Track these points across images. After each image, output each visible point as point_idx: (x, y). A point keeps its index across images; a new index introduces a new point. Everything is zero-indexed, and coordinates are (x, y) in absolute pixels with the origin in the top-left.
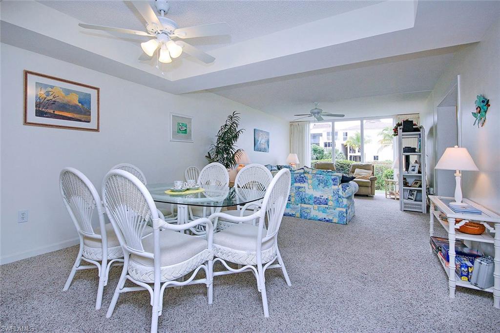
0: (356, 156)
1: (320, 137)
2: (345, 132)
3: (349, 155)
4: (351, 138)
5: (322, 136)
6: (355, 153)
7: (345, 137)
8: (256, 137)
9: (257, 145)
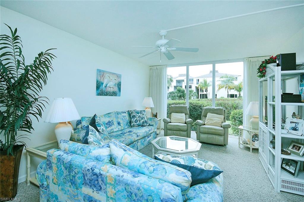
0: (203, 94)
1: (183, 82)
2: (198, 79)
3: (200, 93)
4: (201, 83)
5: (184, 81)
6: (203, 92)
7: (198, 82)
8: (99, 78)
9: (101, 88)
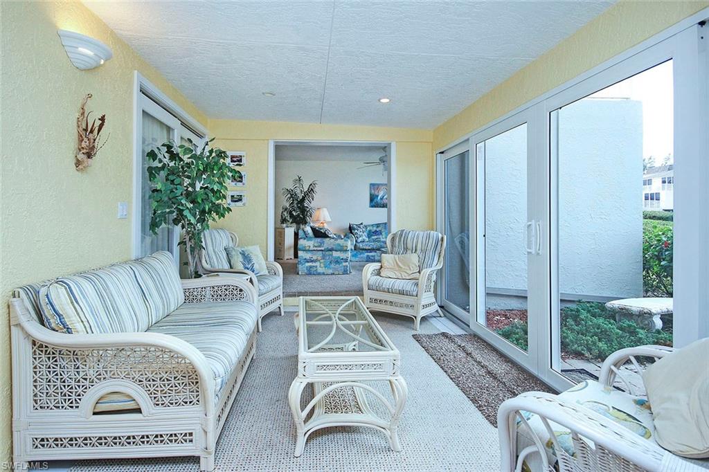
8: (373, 191)
9: (375, 200)
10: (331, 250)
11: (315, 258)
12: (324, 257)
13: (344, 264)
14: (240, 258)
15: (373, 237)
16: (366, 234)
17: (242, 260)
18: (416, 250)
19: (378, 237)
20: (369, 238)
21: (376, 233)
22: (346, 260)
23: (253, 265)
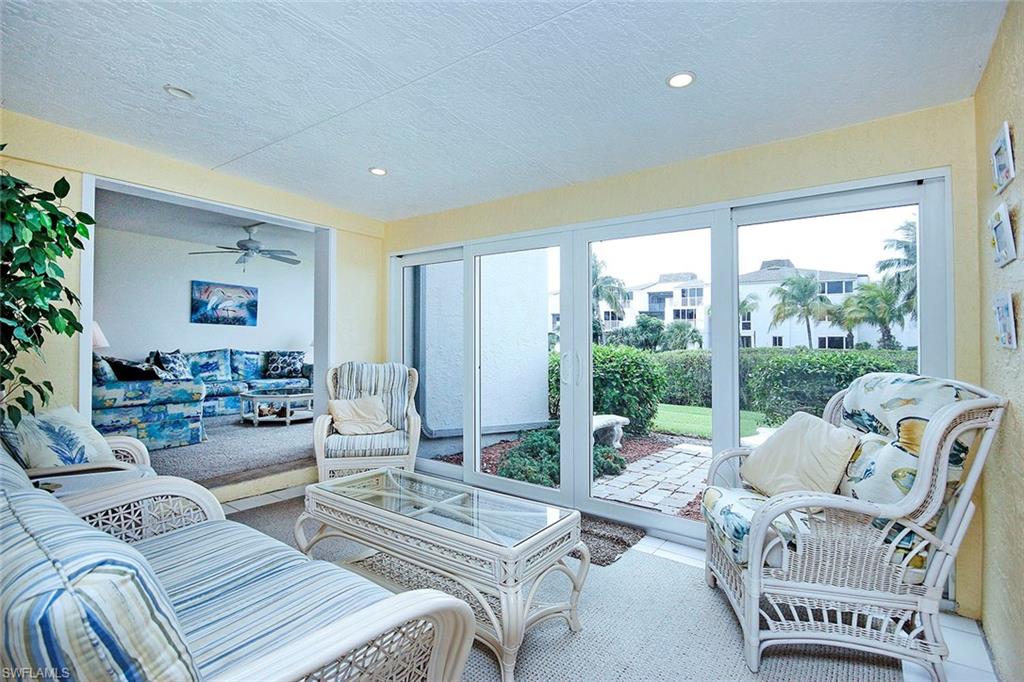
1: (669, 300)
5: (671, 296)
8: (197, 295)
9: (202, 311)
10: (164, 403)
11: (125, 421)
12: (146, 418)
13: (192, 426)
14: (45, 440)
15: (202, 375)
16: (188, 369)
17: (51, 442)
18: (376, 391)
19: (211, 373)
20: (194, 375)
21: (207, 367)
22: (196, 419)
23: (82, 451)
